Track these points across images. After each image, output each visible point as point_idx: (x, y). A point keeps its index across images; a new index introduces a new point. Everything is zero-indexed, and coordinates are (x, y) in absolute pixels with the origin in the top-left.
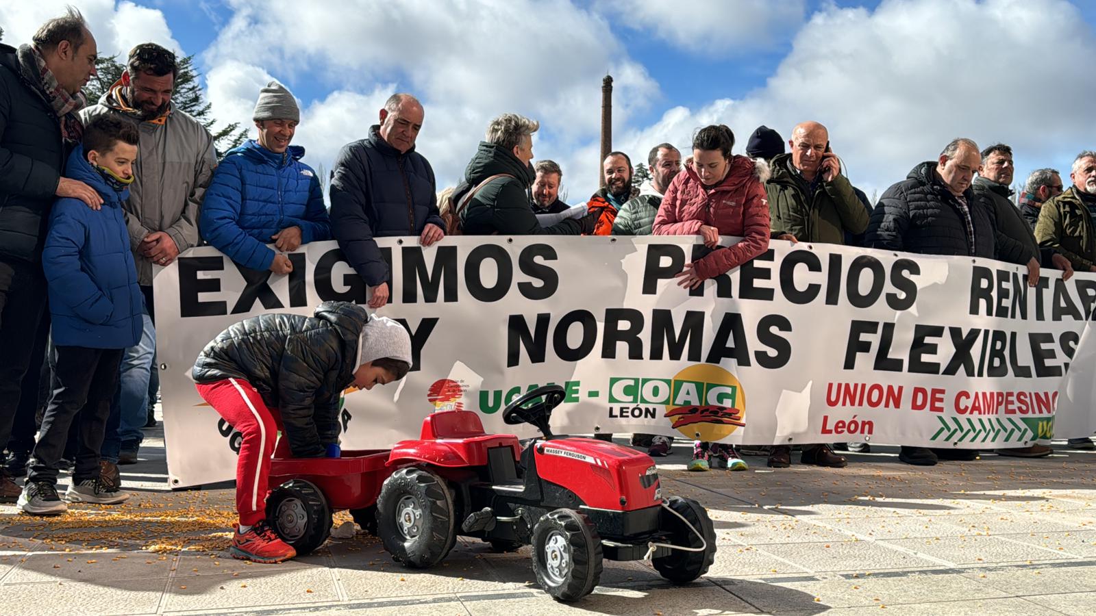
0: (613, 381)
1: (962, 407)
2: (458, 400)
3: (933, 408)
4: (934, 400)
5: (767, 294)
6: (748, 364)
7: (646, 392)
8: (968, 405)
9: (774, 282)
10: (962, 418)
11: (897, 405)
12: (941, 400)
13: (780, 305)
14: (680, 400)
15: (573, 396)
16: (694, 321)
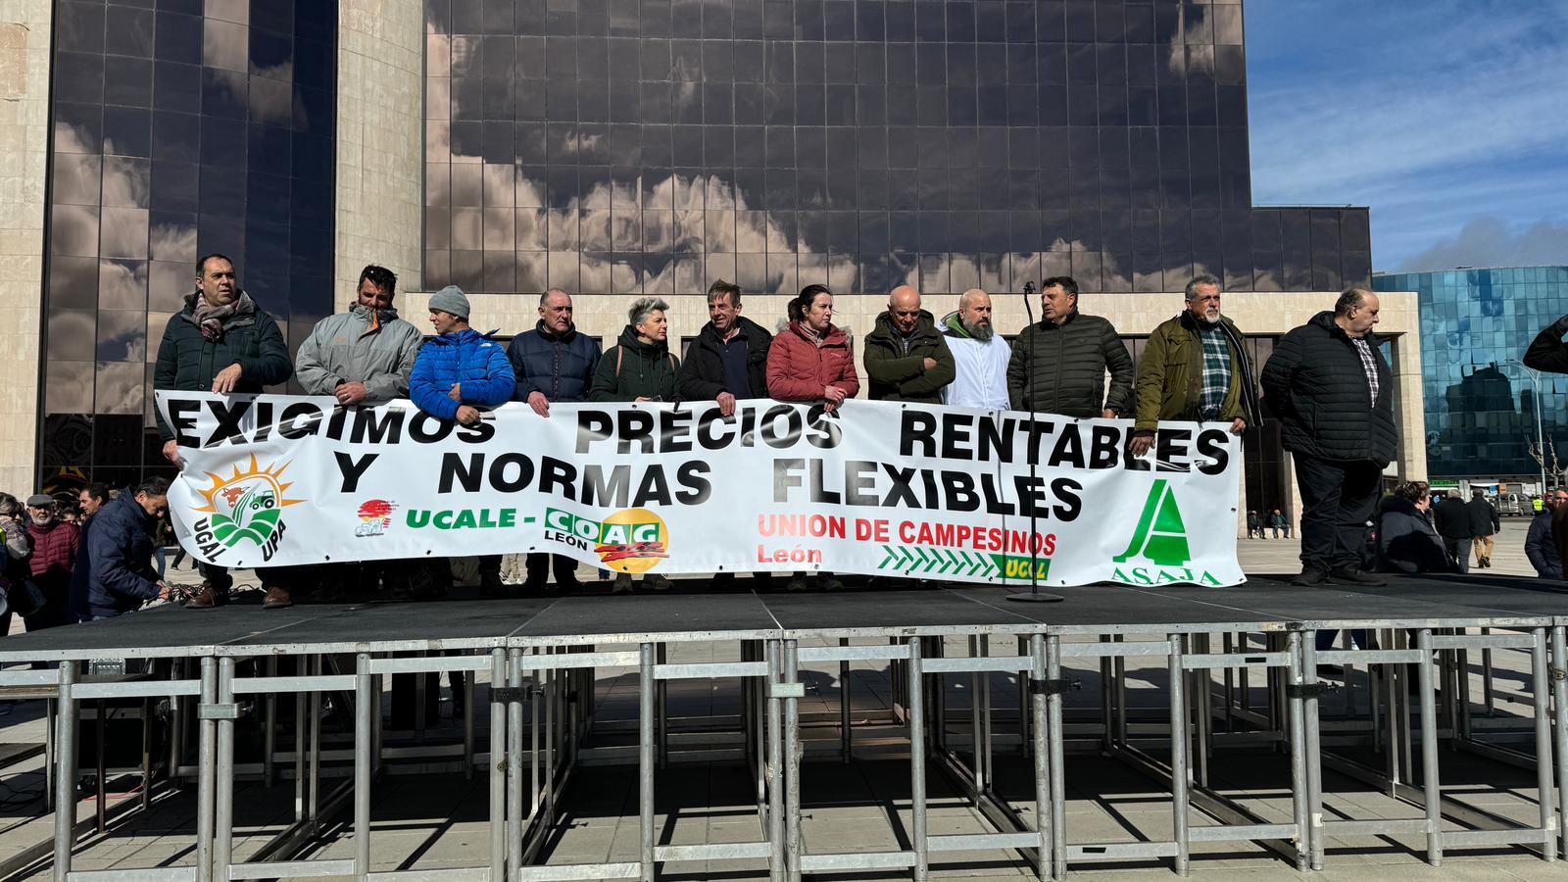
0: (550, 511)
1: (908, 536)
2: (387, 517)
3: (878, 539)
4: (878, 530)
5: (687, 446)
6: (669, 503)
7: (580, 526)
8: (914, 535)
9: (693, 437)
10: (910, 548)
11: (842, 535)
12: (886, 531)
13: (698, 452)
14: (608, 540)
15: (509, 521)
16: (621, 472)
